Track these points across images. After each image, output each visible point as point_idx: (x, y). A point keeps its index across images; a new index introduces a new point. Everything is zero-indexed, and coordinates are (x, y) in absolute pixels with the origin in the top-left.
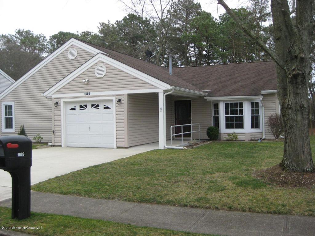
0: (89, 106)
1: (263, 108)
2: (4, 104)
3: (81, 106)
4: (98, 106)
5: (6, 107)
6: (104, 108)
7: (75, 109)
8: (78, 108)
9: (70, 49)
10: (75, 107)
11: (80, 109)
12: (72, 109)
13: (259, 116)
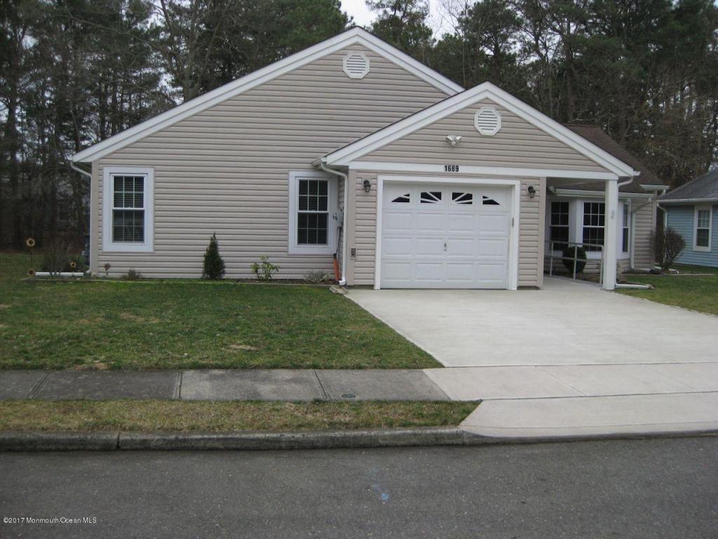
0: (447, 196)
2: (111, 173)
3: (424, 195)
4: (469, 197)
6: (485, 203)
7: (407, 201)
8: (415, 197)
10: (408, 195)
11: (422, 202)
12: (400, 200)
13: (627, 229)
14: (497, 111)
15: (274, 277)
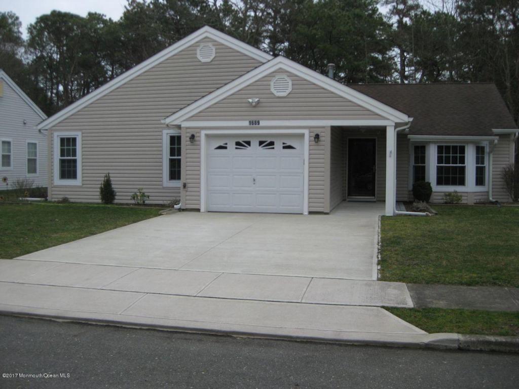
0: (255, 143)
1: (491, 156)
2: (58, 136)
3: (238, 144)
4: (272, 143)
5: (62, 140)
6: (284, 148)
7: (226, 148)
8: (231, 145)
9: (202, 45)
10: (226, 144)
11: (236, 148)
12: (220, 147)
13: (485, 167)
14: (289, 78)
15: (147, 202)
